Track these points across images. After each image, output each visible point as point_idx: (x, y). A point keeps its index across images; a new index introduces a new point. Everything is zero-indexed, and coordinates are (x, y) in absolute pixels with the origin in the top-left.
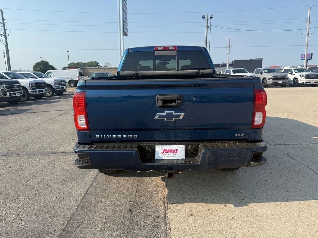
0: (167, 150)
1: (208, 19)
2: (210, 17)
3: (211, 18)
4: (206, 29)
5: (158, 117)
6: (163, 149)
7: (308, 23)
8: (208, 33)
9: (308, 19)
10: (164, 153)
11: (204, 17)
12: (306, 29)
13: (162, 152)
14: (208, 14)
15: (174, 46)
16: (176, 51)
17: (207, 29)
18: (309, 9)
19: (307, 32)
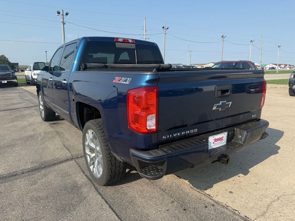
0: (217, 138)
1: (63, 15)
2: (65, 13)
3: (67, 14)
4: (62, 25)
5: (216, 108)
6: (214, 139)
7: (145, 31)
8: (65, 29)
9: (145, 27)
10: (215, 143)
11: (59, 13)
12: (144, 35)
13: (213, 142)
14: (63, 10)
15: (133, 40)
16: (134, 44)
17: (64, 25)
18: (144, 19)
19: (145, 38)
